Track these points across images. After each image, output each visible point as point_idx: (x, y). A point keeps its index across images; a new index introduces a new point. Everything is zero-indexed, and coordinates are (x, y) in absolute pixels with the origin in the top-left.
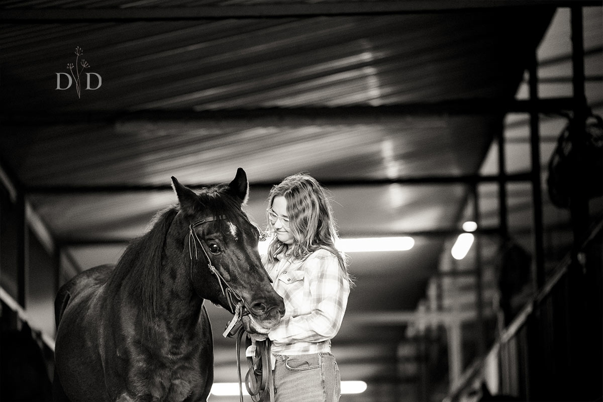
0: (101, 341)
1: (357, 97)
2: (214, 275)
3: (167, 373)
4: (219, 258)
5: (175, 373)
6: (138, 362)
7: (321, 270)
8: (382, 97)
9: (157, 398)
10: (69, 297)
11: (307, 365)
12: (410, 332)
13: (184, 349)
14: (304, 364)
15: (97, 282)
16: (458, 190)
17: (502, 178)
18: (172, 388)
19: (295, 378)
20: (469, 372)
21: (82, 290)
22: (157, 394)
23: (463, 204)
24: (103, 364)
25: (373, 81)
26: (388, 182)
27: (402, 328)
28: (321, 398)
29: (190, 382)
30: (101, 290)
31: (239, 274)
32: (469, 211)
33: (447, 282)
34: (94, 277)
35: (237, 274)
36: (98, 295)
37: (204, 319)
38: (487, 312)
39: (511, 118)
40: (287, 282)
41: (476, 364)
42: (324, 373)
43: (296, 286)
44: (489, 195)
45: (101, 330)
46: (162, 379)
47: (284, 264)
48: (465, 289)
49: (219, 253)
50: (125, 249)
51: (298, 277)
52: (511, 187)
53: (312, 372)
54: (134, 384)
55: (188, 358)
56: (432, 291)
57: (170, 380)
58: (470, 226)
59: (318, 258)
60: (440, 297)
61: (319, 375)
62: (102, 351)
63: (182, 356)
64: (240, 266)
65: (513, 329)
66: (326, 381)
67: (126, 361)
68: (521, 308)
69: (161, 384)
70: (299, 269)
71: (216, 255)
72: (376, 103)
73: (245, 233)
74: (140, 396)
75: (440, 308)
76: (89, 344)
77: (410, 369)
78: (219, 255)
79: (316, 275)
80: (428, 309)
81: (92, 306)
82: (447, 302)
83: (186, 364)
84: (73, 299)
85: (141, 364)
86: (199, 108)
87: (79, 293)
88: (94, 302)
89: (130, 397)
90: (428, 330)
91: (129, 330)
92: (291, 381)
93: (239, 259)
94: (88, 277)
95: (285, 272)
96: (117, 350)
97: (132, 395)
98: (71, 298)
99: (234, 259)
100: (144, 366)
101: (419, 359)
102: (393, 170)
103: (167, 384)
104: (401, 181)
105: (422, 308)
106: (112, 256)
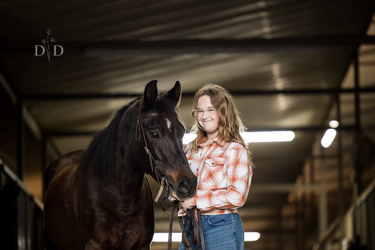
0: (75, 203)
1: (255, 33)
2: (148, 155)
3: (121, 225)
4: (157, 143)
5: (126, 225)
6: (101, 217)
7: (237, 158)
8: (272, 32)
9: (114, 243)
10: (54, 172)
11: (224, 222)
12: (291, 198)
13: (132, 208)
14: (221, 221)
15: (74, 162)
16: (326, 99)
17: (357, 90)
18: (125, 236)
19: (215, 231)
20: (333, 226)
21: (63, 167)
22: (114, 240)
23: (329, 108)
24: (77, 220)
25: (266, 22)
26: (276, 92)
27: (285, 195)
28: (233, 245)
29: (137, 232)
30: (75, 168)
31: (169, 156)
32: (334, 113)
33: (317, 163)
34: (72, 158)
35: (167, 156)
36: (73, 172)
37: (147, 188)
38: (346, 184)
39: (364, 48)
40: (211, 165)
41: (338, 220)
42: (235, 227)
43: (218, 168)
44: (347, 102)
45: (75, 196)
46: (117, 230)
47: (206, 150)
48: (330, 168)
49: (157, 139)
50: (92, 139)
51: (220, 162)
52: (363, 96)
53: (227, 227)
54: (98, 233)
55: (135, 214)
56: (307, 169)
57: (123, 231)
58: (334, 124)
59: (234, 149)
60: (312, 173)
61: (232, 229)
62: (75, 210)
63: (131, 213)
64: (171, 151)
65: (364, 196)
66: (236, 233)
67: (92, 217)
68: (369, 182)
69: (117, 233)
70: (221, 156)
71: (155, 140)
72: (268, 37)
73: (177, 128)
74: (102, 242)
75: (312, 181)
76: (67, 205)
77: (290, 224)
78: (156, 140)
79: (233, 161)
80: (304, 182)
81: (69, 179)
82: (317, 177)
83: (134, 219)
84: (57, 173)
85: (102, 219)
86: (144, 40)
87: (61, 169)
88: (70, 176)
89: (95, 242)
90: (304, 196)
91: (94, 195)
92: (212, 233)
93: (170, 146)
94: (68, 158)
95: (209, 157)
96: (86, 210)
97: (97, 241)
98: (56, 172)
99: (167, 145)
100: (105, 220)
101: (297, 217)
102: (280, 84)
103: (121, 234)
104: (285, 92)
105: (299, 182)
106: (84, 143)
